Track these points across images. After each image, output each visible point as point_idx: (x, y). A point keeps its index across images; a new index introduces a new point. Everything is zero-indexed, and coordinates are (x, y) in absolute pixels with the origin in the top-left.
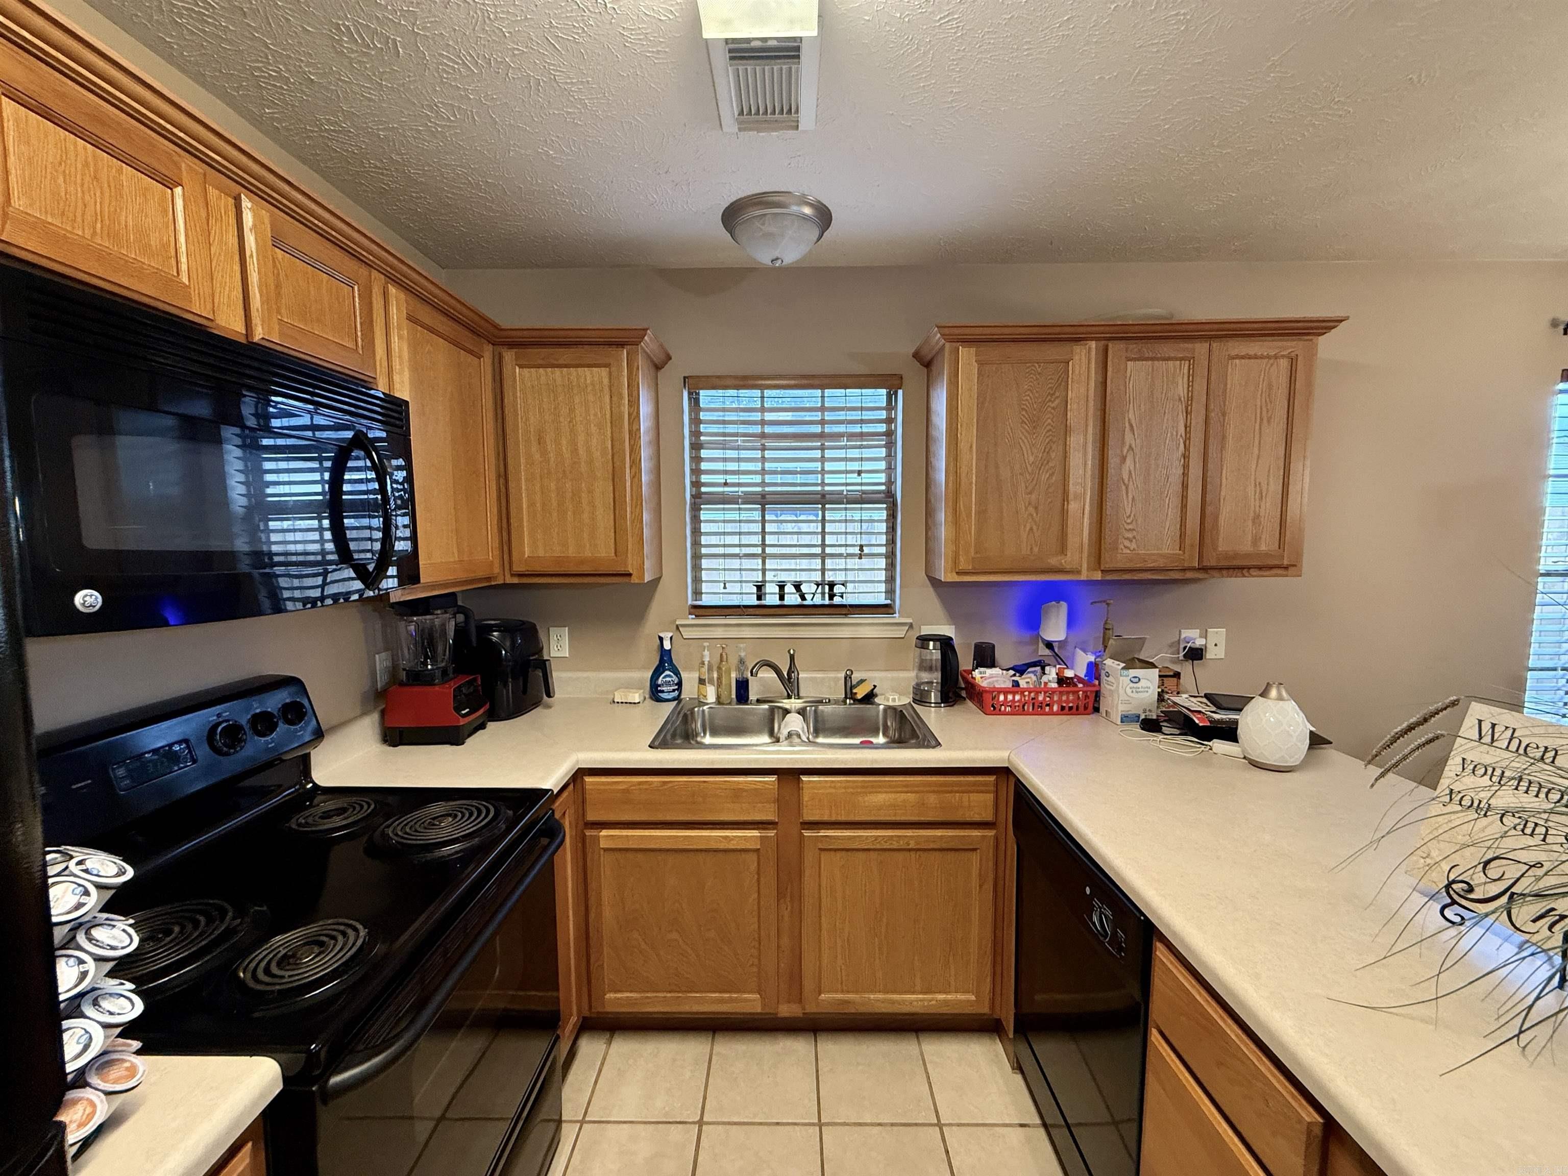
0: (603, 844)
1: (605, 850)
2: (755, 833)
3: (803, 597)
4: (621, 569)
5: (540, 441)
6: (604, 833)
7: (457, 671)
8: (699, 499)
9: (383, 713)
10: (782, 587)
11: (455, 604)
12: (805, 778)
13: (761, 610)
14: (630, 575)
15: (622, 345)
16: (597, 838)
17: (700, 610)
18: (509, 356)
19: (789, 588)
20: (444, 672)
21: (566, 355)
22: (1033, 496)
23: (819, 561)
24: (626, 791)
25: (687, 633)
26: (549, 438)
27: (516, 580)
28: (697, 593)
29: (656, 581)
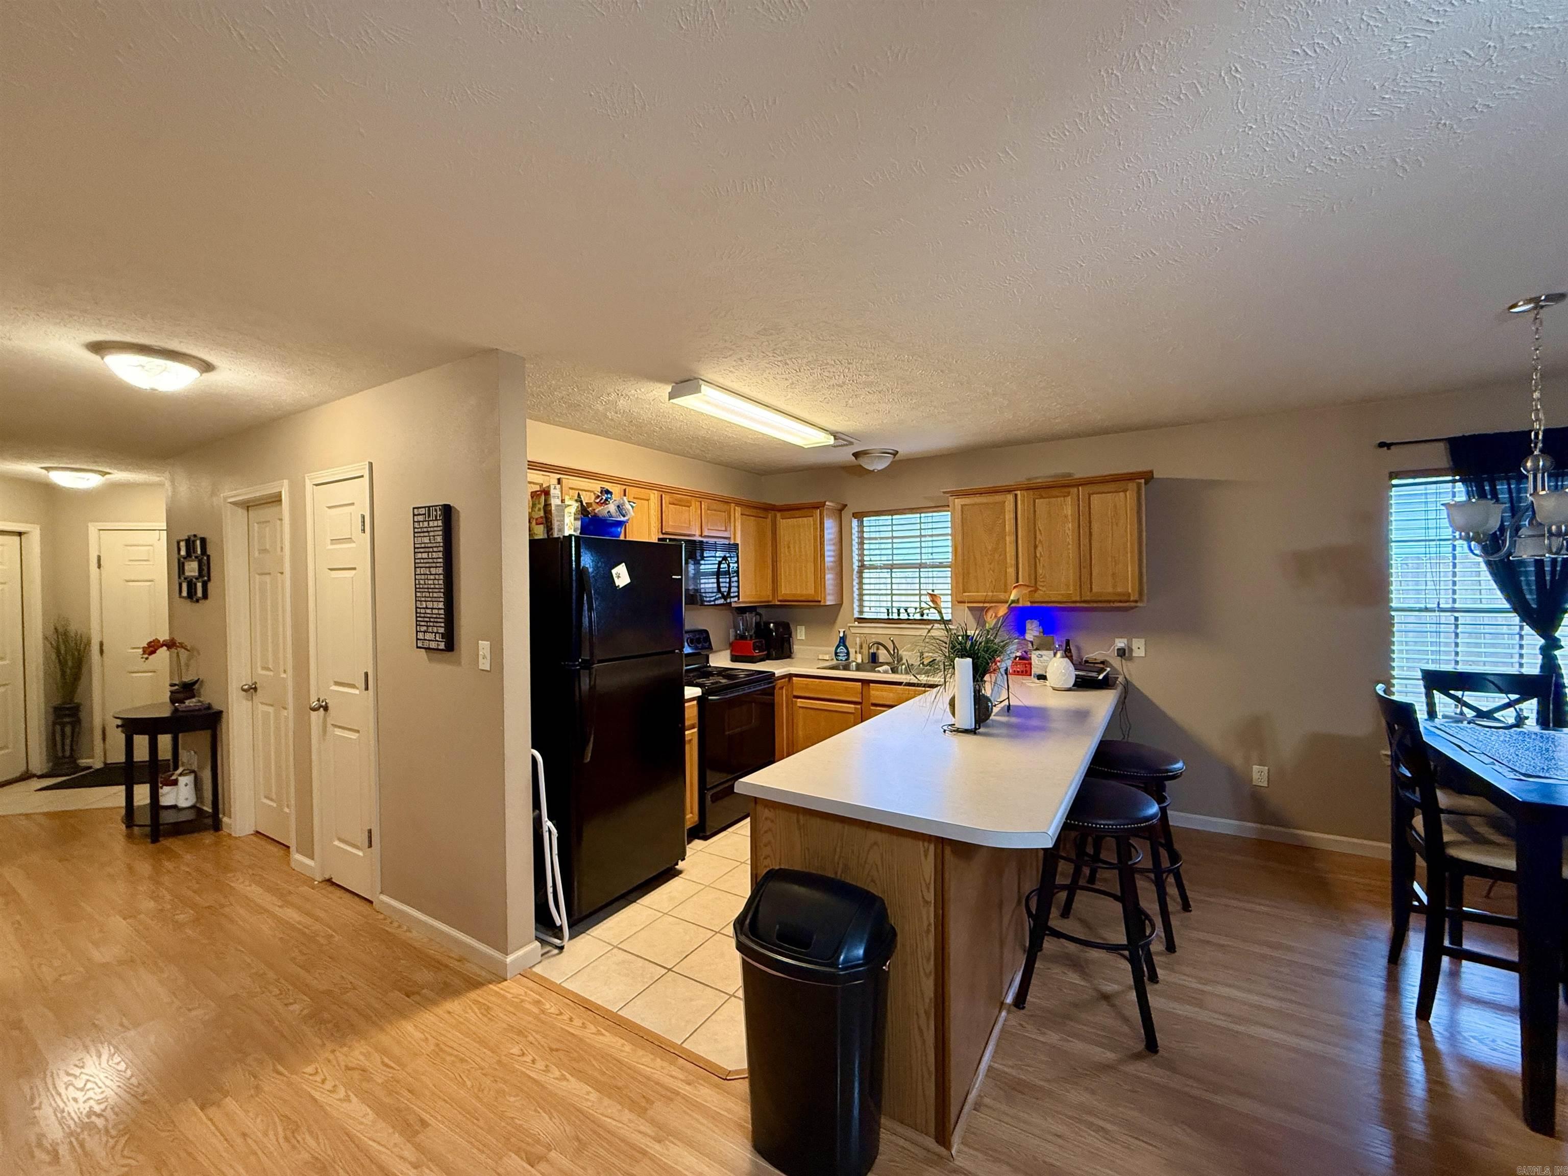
0: (799, 705)
1: (800, 707)
2: (852, 706)
3: (909, 616)
4: (816, 599)
5: (789, 547)
6: (799, 700)
7: (756, 638)
8: (862, 567)
9: (732, 651)
10: (899, 610)
11: (756, 611)
12: (871, 685)
13: (889, 621)
14: (820, 601)
15: (818, 508)
16: (796, 702)
17: (861, 620)
18: (779, 515)
19: (902, 610)
20: (751, 636)
21: (797, 513)
22: (992, 566)
23: (918, 597)
24: (807, 684)
25: (853, 630)
26: (792, 546)
27: (779, 603)
28: (861, 612)
29: (839, 606)
